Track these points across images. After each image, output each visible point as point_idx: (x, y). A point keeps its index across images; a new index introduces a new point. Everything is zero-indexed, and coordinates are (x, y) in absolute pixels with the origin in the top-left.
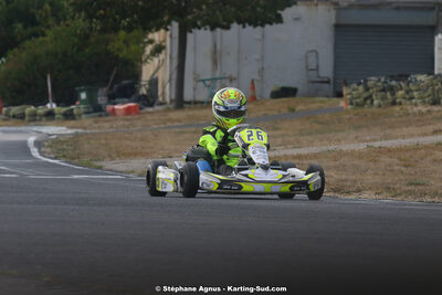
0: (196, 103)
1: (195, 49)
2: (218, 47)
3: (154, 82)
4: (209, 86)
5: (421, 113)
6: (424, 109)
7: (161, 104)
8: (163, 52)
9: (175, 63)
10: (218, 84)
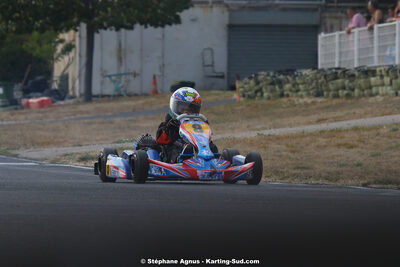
0: (103, 96)
1: (102, 49)
2: (123, 47)
3: (64, 78)
4: (115, 81)
5: (306, 104)
6: (309, 101)
7: (72, 97)
8: (73, 50)
9: (84, 60)
10: (123, 78)
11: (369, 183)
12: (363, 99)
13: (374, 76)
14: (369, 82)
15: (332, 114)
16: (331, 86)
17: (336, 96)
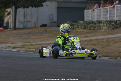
0: (19, 28)
1: (19, 14)
2: (26, 13)
3: (8, 23)
4: (23, 24)
5: (81, 32)
6: (82, 30)
7: (10, 28)
8: (10, 14)
9: (14, 17)
10: (25, 23)
11: (101, 56)
12: (98, 30)
13: (101, 23)
14: (100, 25)
15: (89, 35)
16: (89, 26)
17: (90, 29)
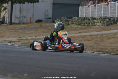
0: (15, 23)
1: (15, 9)
2: (21, 8)
3: (4, 18)
4: (19, 19)
5: (75, 27)
7: (6, 23)
8: (7, 9)
9: (10, 12)
10: (21, 18)
11: (95, 52)
12: (92, 26)
13: (95, 20)
15: (83, 31)
16: (83, 22)
17: (84, 25)
